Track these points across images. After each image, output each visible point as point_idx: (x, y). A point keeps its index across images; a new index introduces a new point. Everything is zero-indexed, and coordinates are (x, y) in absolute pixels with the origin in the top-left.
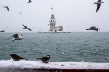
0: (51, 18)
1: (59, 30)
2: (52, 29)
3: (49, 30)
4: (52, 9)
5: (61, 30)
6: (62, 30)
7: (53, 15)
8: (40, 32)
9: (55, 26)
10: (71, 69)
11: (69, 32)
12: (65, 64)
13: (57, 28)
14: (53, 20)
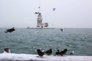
0: (38, 16)
2: (39, 25)
3: (36, 27)
4: (39, 8)
5: (46, 26)
6: (48, 26)
7: (40, 13)
8: (29, 28)
9: (41, 23)
11: (53, 28)
13: (43, 24)
14: (40, 18)
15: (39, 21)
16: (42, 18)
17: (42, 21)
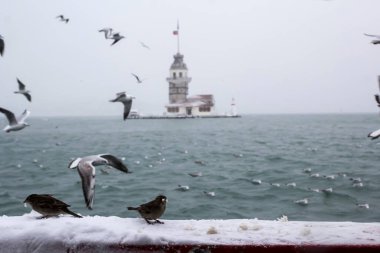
0: (173, 67)
1: (202, 109)
2: (174, 105)
3: (166, 110)
4: (175, 33)
5: (206, 108)
6: (212, 108)
7: (178, 54)
9: (186, 94)
10: (242, 243)
11: (235, 114)
12: (221, 226)
13: (193, 100)
14: (181, 74)
15: (178, 89)
16: (189, 76)
17: (186, 88)
